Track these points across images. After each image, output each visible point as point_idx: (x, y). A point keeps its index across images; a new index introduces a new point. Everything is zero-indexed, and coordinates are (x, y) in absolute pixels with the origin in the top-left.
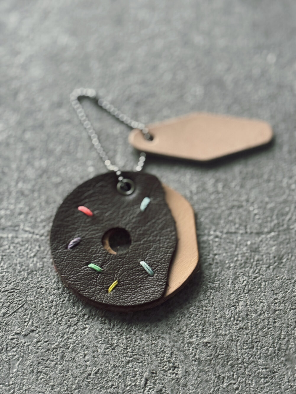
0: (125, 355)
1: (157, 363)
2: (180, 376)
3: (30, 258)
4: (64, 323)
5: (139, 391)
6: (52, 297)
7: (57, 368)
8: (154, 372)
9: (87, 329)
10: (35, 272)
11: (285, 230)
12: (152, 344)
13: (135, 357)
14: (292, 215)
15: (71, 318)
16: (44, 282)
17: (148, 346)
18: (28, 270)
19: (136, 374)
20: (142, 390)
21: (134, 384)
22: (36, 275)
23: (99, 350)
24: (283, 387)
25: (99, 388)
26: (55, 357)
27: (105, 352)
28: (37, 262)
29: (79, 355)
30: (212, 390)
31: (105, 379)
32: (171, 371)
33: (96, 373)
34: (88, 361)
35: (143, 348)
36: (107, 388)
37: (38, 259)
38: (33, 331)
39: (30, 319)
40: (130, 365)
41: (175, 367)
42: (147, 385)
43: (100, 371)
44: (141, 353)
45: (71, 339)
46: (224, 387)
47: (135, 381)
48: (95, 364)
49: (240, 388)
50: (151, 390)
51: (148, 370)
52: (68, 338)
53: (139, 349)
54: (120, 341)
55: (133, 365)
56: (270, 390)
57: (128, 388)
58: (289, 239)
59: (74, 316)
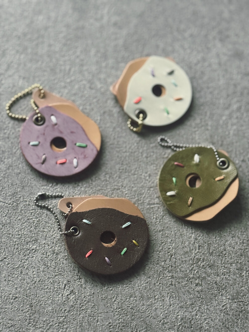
0: (54, 272)
1: (71, 276)
2: (83, 283)
3: (3, 217)
4: (22, 254)
5: (61, 291)
6: (16, 239)
7: (19, 278)
8: (69, 281)
9: (34, 258)
10: (6, 225)
11: (141, 203)
12: (69, 266)
13: (60, 273)
14: (146, 195)
15: (26, 251)
16: (11, 231)
17: (66, 267)
18: (2, 224)
19: (60, 282)
20: (63, 291)
21: (59, 287)
22: (7, 227)
23: (41, 269)
24: (135, 289)
25: (40, 289)
26: (18, 272)
27: (44, 270)
28: (7, 219)
29: (30, 271)
30: (99, 290)
31: (44, 285)
32: (78, 280)
33: (39, 281)
34: (35, 275)
35: (64, 268)
36: (45, 289)
37: (8, 217)
38: (5, 258)
39: (4, 251)
40: (57, 277)
41: (80, 278)
42: (66, 287)
43: (41, 280)
44: (63, 271)
45: (26, 262)
46: (105, 289)
47: (59, 285)
48: (38, 276)
49: (113, 290)
50: (67, 290)
51: (66, 280)
52: (24, 262)
53: (62, 269)
54: (52, 264)
55: (58, 277)
56: (128, 291)
57: (56, 289)
58: (143, 208)
59: (27, 250)
